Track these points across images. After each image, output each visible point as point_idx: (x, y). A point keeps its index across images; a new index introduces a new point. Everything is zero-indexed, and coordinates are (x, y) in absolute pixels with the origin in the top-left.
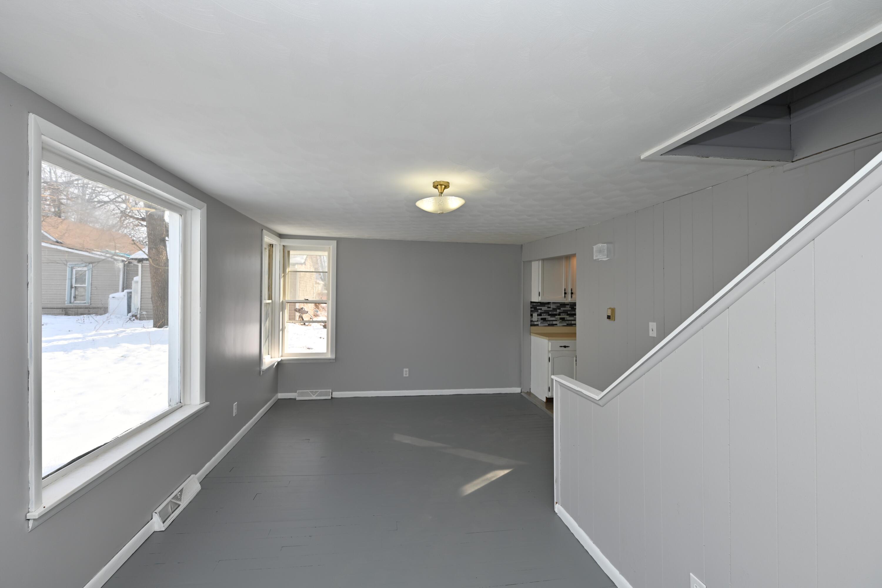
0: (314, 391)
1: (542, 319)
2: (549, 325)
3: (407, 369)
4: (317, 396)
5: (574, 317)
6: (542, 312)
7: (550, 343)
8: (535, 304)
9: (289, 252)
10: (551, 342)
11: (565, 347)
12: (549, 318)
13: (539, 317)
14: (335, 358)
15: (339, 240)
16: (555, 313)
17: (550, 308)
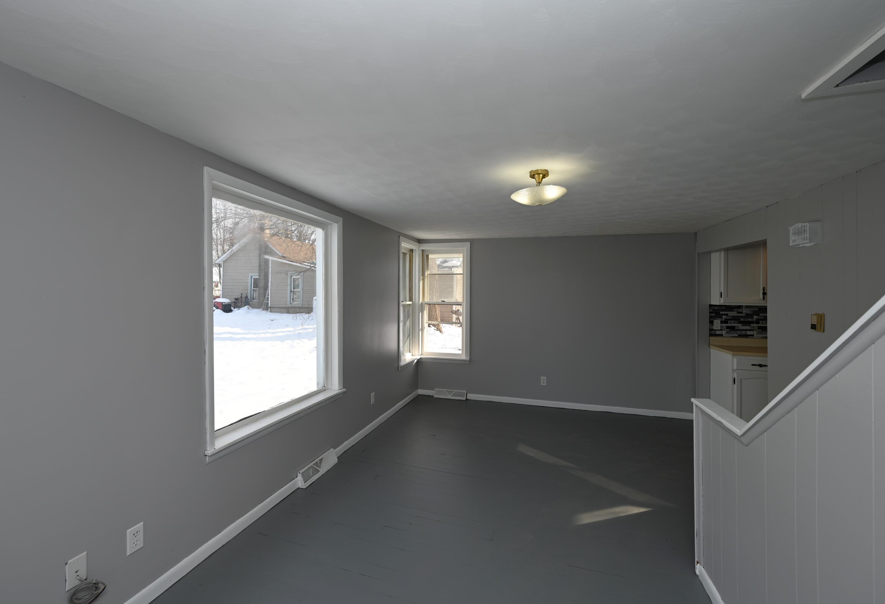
0: (450, 390)
1: (728, 327)
2: (740, 336)
3: (545, 378)
4: (452, 396)
6: (729, 318)
7: (735, 360)
8: (716, 308)
9: (428, 256)
10: (736, 358)
11: (760, 366)
12: (740, 326)
13: (724, 325)
14: (470, 359)
15: (472, 242)
16: (749, 320)
17: (742, 313)
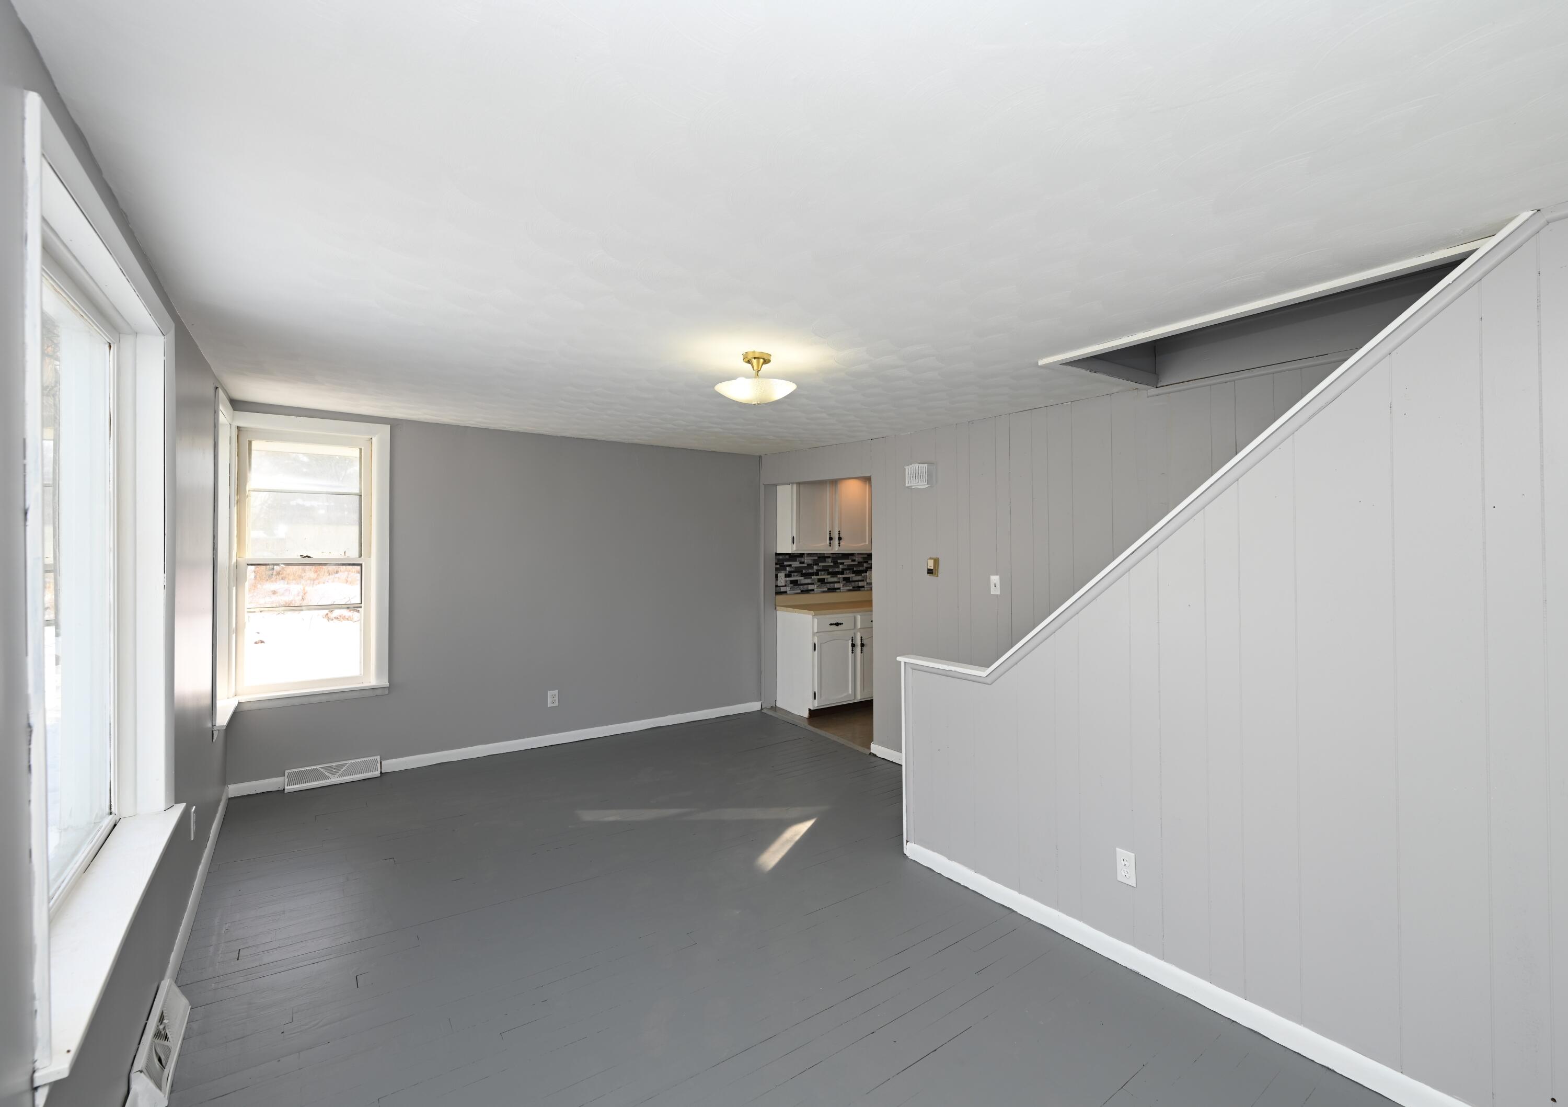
0: (334, 764)
1: (792, 582)
2: (803, 592)
3: (556, 692)
4: (341, 776)
5: (837, 577)
6: (792, 570)
7: (816, 620)
8: (781, 557)
9: (250, 443)
10: (817, 618)
11: (837, 624)
12: (802, 580)
13: (788, 579)
14: (390, 685)
15: (395, 425)
16: (810, 571)
17: (803, 563)
